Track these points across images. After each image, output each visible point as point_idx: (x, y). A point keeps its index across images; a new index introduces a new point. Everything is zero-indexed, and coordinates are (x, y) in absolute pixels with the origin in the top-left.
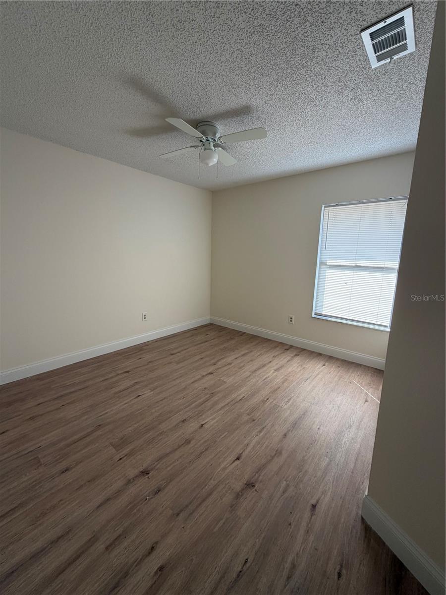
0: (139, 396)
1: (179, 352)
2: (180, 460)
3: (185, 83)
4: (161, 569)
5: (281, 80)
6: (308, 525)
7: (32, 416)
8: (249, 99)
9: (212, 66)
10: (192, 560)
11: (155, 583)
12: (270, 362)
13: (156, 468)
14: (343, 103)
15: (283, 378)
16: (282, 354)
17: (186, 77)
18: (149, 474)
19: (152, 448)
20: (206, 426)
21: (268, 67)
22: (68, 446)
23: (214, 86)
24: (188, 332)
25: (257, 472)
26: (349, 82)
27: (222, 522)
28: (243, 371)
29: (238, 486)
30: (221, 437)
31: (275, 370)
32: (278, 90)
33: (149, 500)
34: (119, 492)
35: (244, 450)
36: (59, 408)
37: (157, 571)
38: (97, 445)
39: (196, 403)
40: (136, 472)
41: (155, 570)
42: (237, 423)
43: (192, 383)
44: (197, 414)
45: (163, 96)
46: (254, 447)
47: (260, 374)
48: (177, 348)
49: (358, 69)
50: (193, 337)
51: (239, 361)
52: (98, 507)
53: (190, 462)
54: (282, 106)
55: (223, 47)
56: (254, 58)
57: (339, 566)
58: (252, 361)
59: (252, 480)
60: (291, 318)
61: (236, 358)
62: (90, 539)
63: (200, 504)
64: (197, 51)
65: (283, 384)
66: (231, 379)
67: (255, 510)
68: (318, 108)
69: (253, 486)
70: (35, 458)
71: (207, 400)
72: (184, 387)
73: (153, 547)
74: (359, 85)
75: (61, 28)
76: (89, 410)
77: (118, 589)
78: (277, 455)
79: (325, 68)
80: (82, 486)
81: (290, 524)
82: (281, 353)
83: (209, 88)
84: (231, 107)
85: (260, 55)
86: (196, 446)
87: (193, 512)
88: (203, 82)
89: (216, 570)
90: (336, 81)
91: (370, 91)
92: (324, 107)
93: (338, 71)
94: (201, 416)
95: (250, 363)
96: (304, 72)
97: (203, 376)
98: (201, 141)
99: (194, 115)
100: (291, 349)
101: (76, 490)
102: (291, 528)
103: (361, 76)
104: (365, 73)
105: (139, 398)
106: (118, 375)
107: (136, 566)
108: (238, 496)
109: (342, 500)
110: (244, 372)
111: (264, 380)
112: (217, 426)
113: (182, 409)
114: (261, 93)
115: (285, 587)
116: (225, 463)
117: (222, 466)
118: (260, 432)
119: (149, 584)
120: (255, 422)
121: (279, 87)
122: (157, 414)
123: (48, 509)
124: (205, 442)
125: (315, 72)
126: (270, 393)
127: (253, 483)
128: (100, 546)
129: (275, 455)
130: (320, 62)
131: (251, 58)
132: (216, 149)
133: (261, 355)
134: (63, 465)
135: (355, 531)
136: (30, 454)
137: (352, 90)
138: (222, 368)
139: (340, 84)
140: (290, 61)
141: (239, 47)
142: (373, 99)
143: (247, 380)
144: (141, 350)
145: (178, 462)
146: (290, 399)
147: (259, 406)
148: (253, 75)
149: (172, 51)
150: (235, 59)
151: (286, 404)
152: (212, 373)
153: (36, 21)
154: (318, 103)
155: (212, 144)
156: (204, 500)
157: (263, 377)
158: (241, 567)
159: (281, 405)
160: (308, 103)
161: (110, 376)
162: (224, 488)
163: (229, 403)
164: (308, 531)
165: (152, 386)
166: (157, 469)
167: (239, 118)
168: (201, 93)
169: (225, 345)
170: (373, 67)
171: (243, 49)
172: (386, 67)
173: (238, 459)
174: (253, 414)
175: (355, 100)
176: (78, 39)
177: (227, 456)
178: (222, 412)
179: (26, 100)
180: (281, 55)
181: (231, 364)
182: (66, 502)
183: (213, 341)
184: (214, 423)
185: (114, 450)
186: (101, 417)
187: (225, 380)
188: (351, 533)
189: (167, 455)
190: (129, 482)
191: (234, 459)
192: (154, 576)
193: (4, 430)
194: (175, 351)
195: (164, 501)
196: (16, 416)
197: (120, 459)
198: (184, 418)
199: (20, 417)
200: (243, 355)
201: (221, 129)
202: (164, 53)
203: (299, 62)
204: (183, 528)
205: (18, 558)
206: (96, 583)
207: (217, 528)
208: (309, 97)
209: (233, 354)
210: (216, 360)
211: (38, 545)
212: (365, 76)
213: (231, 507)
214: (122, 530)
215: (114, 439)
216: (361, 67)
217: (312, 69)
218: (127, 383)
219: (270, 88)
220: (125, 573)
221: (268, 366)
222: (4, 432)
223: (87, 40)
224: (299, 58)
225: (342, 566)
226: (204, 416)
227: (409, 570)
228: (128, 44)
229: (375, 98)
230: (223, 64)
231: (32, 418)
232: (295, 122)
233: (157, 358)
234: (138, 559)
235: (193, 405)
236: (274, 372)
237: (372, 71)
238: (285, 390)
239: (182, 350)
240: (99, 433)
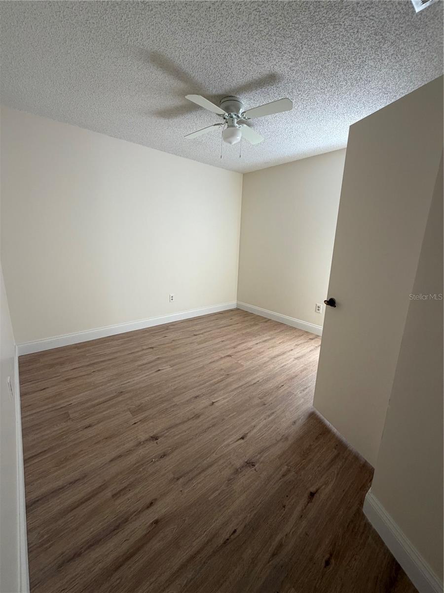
0: (159, 370)
1: (202, 334)
2: (187, 432)
3: (204, 56)
4: (156, 522)
5: (306, 41)
6: (303, 510)
7: (68, 377)
8: (272, 67)
9: (229, 33)
10: (185, 520)
11: (149, 532)
12: (292, 350)
13: (165, 435)
14: (382, 61)
15: (302, 367)
16: (306, 344)
17: (204, 48)
18: (157, 439)
19: (164, 417)
20: (216, 404)
21: (289, 26)
22: (94, 406)
23: (234, 55)
24: (214, 315)
25: (260, 453)
26: (388, 33)
27: (217, 493)
28: (262, 356)
29: (238, 463)
30: (230, 416)
31: (296, 359)
32: (303, 53)
33: (154, 463)
34: (129, 452)
35: (250, 431)
36: (90, 374)
37: (152, 523)
38: (117, 409)
39: (211, 382)
40: (147, 436)
41: (151, 522)
42: (247, 405)
43: (210, 363)
44: (210, 393)
45: (184, 73)
46: (260, 430)
47: (279, 361)
48: (201, 329)
49: (398, 16)
50: (217, 321)
51: (259, 346)
52: (111, 461)
53: (197, 434)
54: (310, 72)
55: (239, 9)
56: (272, 18)
57: (329, 555)
58: (273, 347)
59: (253, 460)
60: (319, 307)
61: (257, 344)
62: (100, 487)
63: (200, 473)
64: (212, 18)
65: (301, 373)
66: (248, 363)
67: (251, 487)
68: (352, 71)
69: (253, 465)
70: (66, 413)
71: (222, 380)
72: (201, 366)
73: (152, 503)
74: (401, 35)
75: (82, 11)
76: (115, 378)
77: (117, 531)
78: (282, 440)
79: (357, 19)
80: (100, 441)
81: (284, 507)
82: (305, 342)
83: (229, 58)
84: (254, 78)
85: (280, 14)
86: (204, 421)
87: (192, 479)
88: (222, 52)
89: (205, 533)
90: (372, 33)
91: (416, 41)
92: (359, 68)
93: (373, 22)
94: (213, 394)
95: (271, 349)
96: (332, 27)
97: (222, 358)
98: (224, 118)
99: (217, 91)
100: (316, 339)
101: (95, 444)
102: (284, 510)
103: (402, 24)
104: (407, 19)
105: (159, 372)
106: (143, 350)
107: (135, 515)
108: (237, 472)
109: (344, 493)
110: (263, 358)
111: (282, 367)
112: (228, 405)
113: (197, 387)
114: (284, 58)
115: (269, 563)
116: (230, 440)
117: (226, 443)
118: (269, 416)
119: (145, 532)
120: (266, 406)
121: (304, 49)
122: (173, 388)
123: (70, 456)
124: (213, 418)
125: (345, 25)
126: (286, 380)
127: (252, 463)
128: (108, 493)
129: (281, 440)
130: (350, 13)
131: (270, 18)
132: (241, 126)
133: (283, 342)
134: (87, 422)
135: (352, 526)
136: (61, 410)
137: (392, 43)
138: (241, 352)
139: (377, 37)
140: (314, 16)
141: (256, 7)
142: (421, 51)
143: (264, 366)
144: (167, 329)
145: (185, 433)
146: (306, 388)
147: (273, 392)
148: (274, 38)
149: (187, 22)
150: (252, 22)
151: (301, 393)
152: (231, 356)
153: (60, 7)
154: (351, 63)
155: (236, 121)
156: (204, 471)
157: (281, 364)
158: (228, 536)
159: (295, 393)
160: (339, 66)
161: (137, 350)
162: (225, 462)
163: (242, 385)
164: (301, 516)
165: (172, 362)
166: (165, 437)
167: (263, 89)
168: (220, 66)
169: (248, 330)
170: (417, 11)
171: (261, 9)
172: (435, 8)
173: (242, 438)
174: (265, 398)
175: (397, 55)
176: (97, 21)
177: (232, 434)
178: (235, 393)
179: (61, 89)
180: (304, 10)
181: (251, 348)
182: (85, 453)
183: (236, 325)
184: (225, 403)
185: (131, 415)
186: (124, 385)
187: (242, 364)
188: (348, 526)
189: (177, 425)
190: (139, 444)
191: (239, 438)
192: (149, 526)
193: (44, 387)
194: (197, 333)
195: (168, 465)
196: (55, 377)
197: (135, 423)
198: (197, 394)
199: (58, 378)
200: (264, 341)
201: (246, 104)
202: (179, 24)
203: (325, 16)
204: (181, 491)
205: (44, 489)
206: (100, 523)
207: (212, 497)
208: (341, 57)
209: (254, 339)
210: (236, 343)
211: (60, 483)
212: (407, 24)
213: (228, 481)
214: (128, 483)
215: (132, 405)
216: (402, 12)
217: (341, 23)
218: (151, 358)
219: (294, 52)
220: (126, 519)
221: (289, 354)
222: (44, 389)
223: (106, 20)
224: (325, 11)
225: (331, 555)
226: (216, 395)
227: (406, 575)
228: (143, 20)
229: (423, 50)
230: (240, 29)
231: (67, 380)
232: (327, 90)
233: (180, 338)
234: (137, 510)
235: (207, 383)
236: (294, 360)
237: (417, 15)
238: (302, 379)
239: (205, 332)
240: (120, 399)
